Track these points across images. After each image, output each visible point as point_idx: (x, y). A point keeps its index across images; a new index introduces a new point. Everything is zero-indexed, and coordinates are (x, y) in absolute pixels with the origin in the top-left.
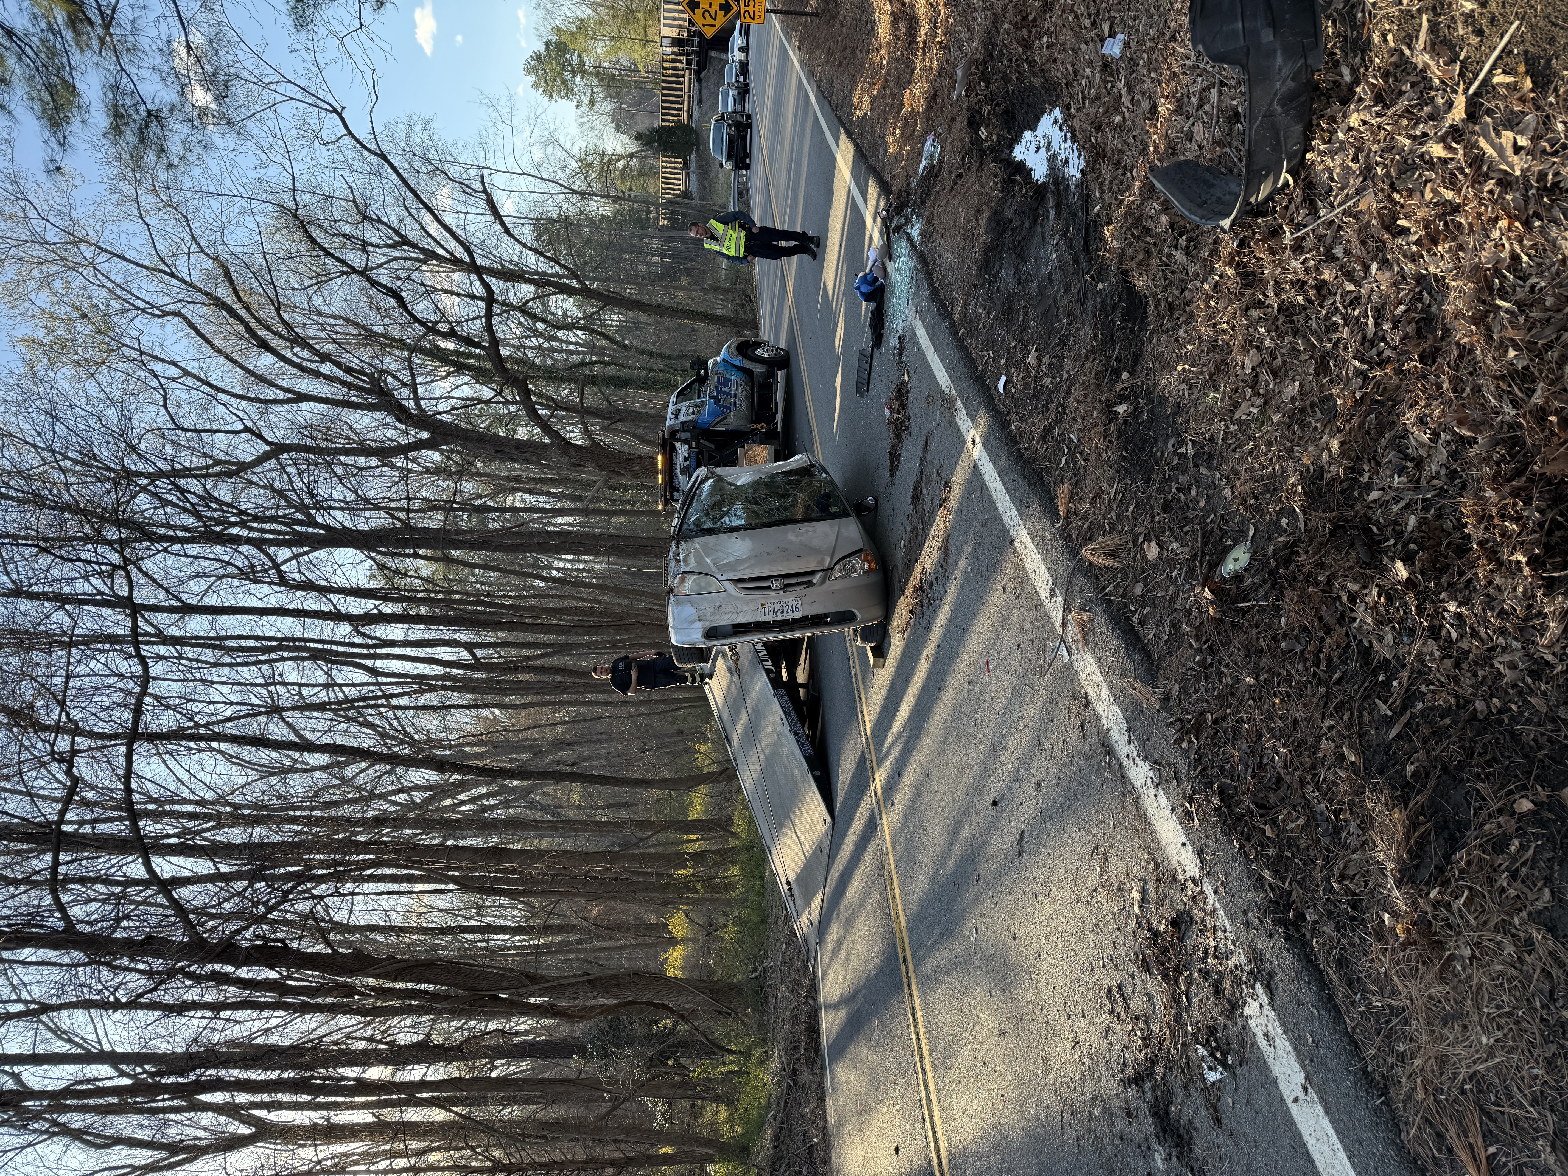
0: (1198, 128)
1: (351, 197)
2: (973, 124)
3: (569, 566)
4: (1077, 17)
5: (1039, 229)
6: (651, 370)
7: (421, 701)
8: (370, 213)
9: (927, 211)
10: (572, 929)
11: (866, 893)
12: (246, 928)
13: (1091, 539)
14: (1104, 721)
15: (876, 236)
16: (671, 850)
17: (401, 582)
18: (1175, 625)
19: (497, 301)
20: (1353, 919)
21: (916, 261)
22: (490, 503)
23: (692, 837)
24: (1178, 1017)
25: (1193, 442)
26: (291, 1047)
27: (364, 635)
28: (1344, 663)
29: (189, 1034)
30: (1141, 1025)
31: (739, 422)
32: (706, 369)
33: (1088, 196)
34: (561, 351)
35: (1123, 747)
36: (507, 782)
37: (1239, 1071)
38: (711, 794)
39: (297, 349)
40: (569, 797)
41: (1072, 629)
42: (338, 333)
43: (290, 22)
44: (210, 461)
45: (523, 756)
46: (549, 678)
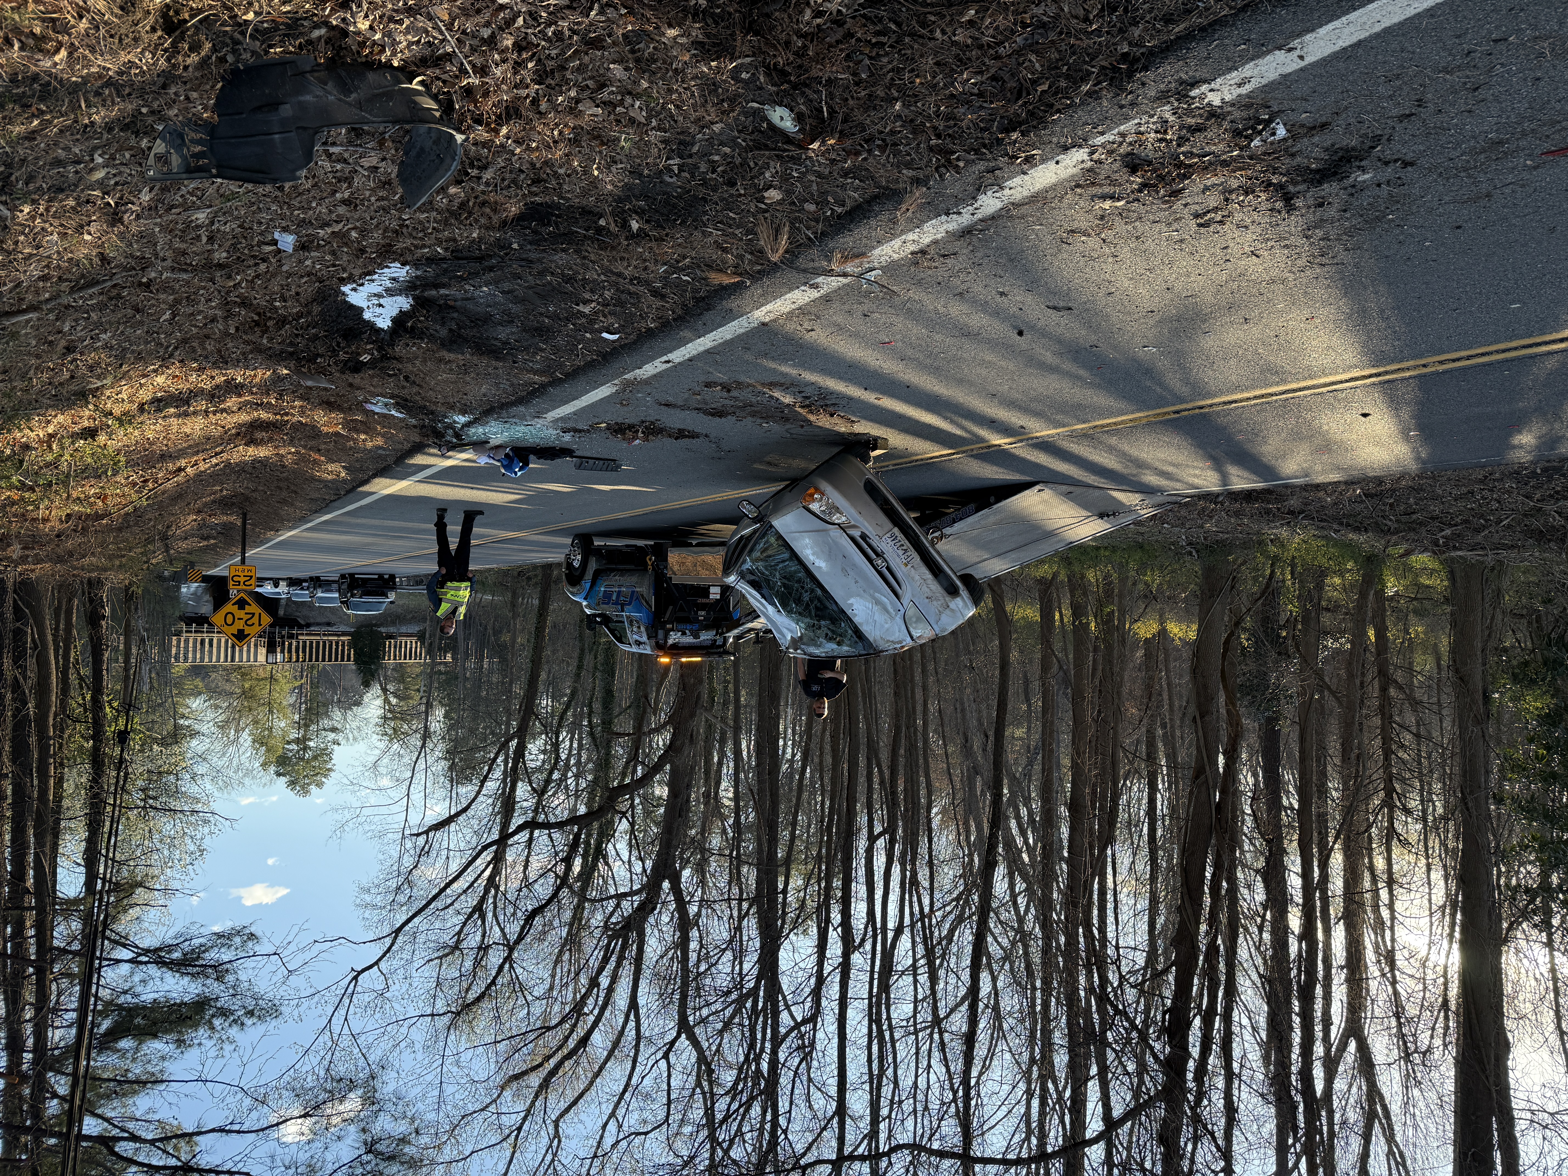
0: (365, 162)
1: (437, 961)
2: (357, 367)
3: (790, 743)
4: (257, 276)
5: (459, 303)
6: (596, 668)
7: (926, 884)
8: (451, 943)
9: (440, 409)
10: (1151, 734)
11: (1111, 449)
12: (1152, 1048)
13: (761, 251)
14: (939, 236)
15: (464, 456)
16: (1071, 636)
17: (811, 905)
18: (846, 174)
19: (534, 818)
20: (1126, 10)
21: (490, 419)
22: (731, 821)
23: (1057, 616)
24: (1225, 164)
25: (668, 159)
26: (1268, 1004)
27: (863, 940)
28: (880, 20)
29: (1256, 1100)
30: (1234, 196)
31: (646, 583)
32: (595, 615)
33: (428, 259)
34: (579, 755)
35: (965, 218)
36: (1004, 799)
37: (1275, 108)
38: (1015, 600)
39: (586, 1010)
40: (1021, 739)
41: (849, 268)
42: (569, 971)
43: (274, 1023)
44: (698, 1090)
45: (979, 784)
46: (902, 761)
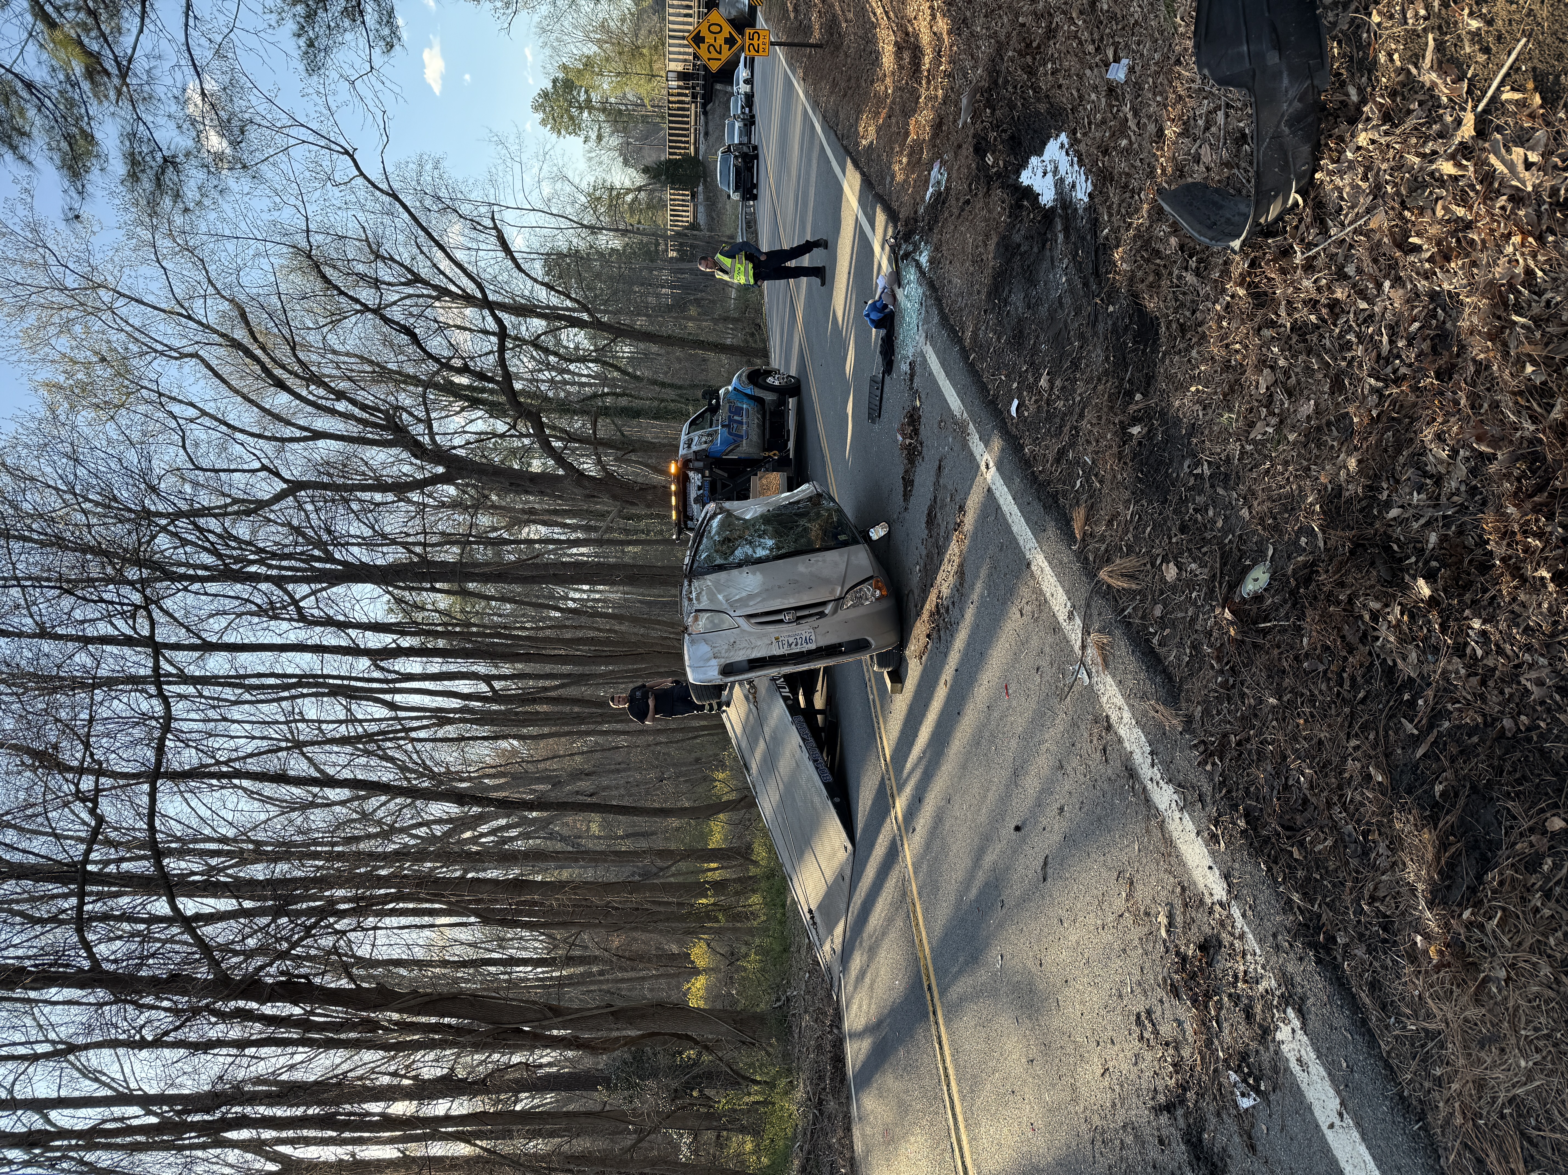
0: (1205, 151)
1: (364, 237)
2: (980, 151)
3: (585, 596)
4: (1080, 43)
5: (1048, 253)
6: (662, 401)
7: (440, 734)
8: (382, 251)
9: (935, 238)
10: (594, 960)
11: (890, 920)
12: (270, 964)
13: (1109, 561)
14: (1127, 744)
15: (885, 263)
16: (691, 879)
17: (419, 616)
18: (1196, 647)
19: (510, 336)
20: (1385, 941)
21: (925, 288)
22: (506, 536)
23: (712, 865)
24: (1209, 1043)
25: (1209, 463)
26: (316, 1083)
27: (382, 669)
28: (1368, 682)
29: (215, 1072)
30: (1171, 1051)
31: (751, 450)
32: (718, 398)
33: (1096, 219)
34: (573, 384)
35: (1147, 771)
36: (526, 813)
37: (1272, 1097)
38: (730, 822)
39: (312, 387)
40: (589, 828)
41: (1092, 652)
42: (352, 371)
43: (301, 67)
44: (229, 500)
45: (541, 787)
46: (567, 709)
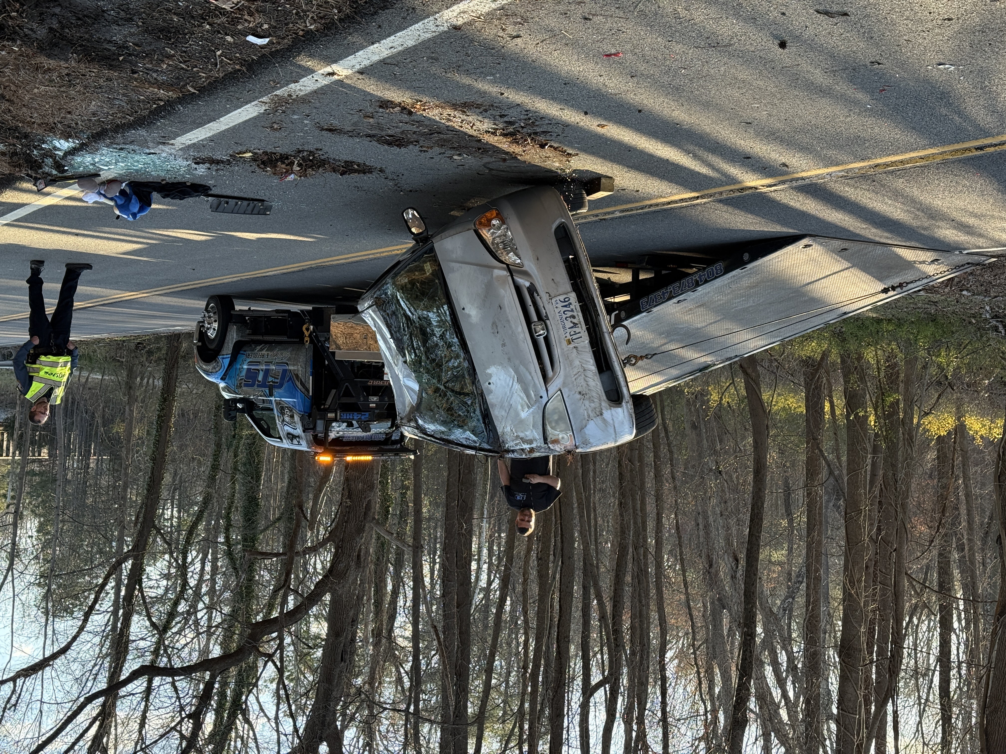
3: (485, 566)
6: (236, 469)
9: (37, 131)
10: (944, 558)
11: (897, 195)
15: (67, 192)
16: (843, 434)
19: (153, 662)
21: (101, 145)
22: (408, 666)
23: (827, 408)
31: (302, 359)
32: (235, 401)
34: (213, 580)
36: (758, 640)
38: (774, 386)
40: (778, 563)
45: (726, 621)
46: (628, 590)
